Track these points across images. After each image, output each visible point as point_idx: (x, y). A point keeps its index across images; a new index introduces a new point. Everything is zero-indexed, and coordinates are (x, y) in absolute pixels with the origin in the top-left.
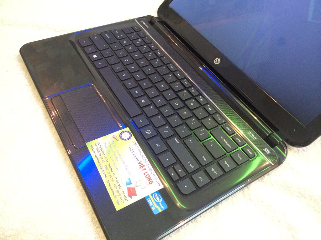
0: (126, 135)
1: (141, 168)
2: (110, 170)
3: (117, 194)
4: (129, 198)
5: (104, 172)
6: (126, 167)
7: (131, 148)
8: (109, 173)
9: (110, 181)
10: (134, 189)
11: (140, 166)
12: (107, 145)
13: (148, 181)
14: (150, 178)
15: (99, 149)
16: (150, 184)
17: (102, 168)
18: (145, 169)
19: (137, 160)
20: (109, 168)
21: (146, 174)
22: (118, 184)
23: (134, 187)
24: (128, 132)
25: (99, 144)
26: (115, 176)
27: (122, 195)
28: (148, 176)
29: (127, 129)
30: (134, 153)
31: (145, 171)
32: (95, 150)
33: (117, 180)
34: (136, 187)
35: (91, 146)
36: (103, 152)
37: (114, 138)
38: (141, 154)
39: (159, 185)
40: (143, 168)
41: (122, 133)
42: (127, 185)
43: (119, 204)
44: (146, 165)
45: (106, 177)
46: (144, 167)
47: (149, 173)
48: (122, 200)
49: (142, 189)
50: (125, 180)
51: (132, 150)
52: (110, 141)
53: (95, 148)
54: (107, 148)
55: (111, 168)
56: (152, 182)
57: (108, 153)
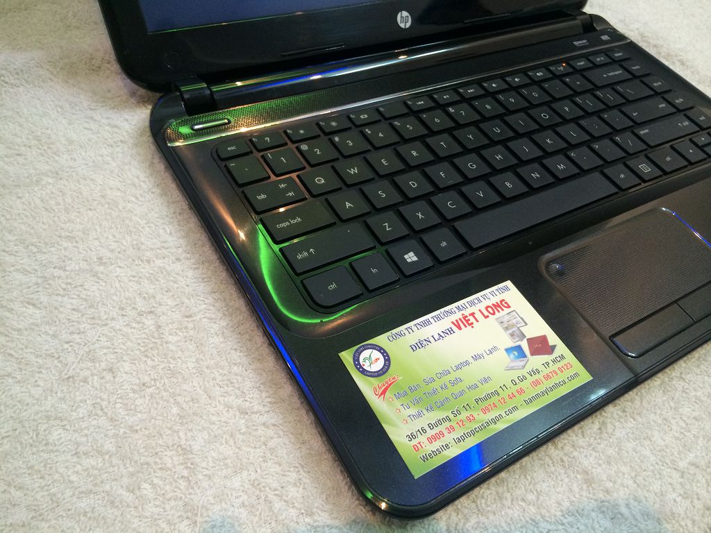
0: (371, 359)
1: (472, 323)
2: (495, 399)
3: (556, 380)
4: (557, 353)
5: (504, 415)
6: (475, 358)
7: (414, 348)
8: (503, 401)
9: (526, 396)
11: (466, 326)
12: (413, 411)
13: (503, 310)
14: (493, 305)
15: (430, 433)
16: (509, 307)
17: (494, 421)
18: (472, 314)
19: (451, 331)
20: (490, 401)
21: (486, 313)
22: (528, 376)
23: (525, 340)
24: (358, 352)
25: (412, 437)
26: (509, 384)
27: (553, 367)
28: (490, 310)
29: (346, 356)
30: (432, 340)
31: (478, 315)
32: (436, 445)
33: (517, 381)
34: (523, 335)
35: (425, 459)
36: (439, 422)
37: (384, 392)
38: (428, 323)
39: (507, 289)
40: (471, 318)
41: (364, 372)
42: (526, 357)
43: (576, 375)
44: (462, 312)
45: (515, 408)
46: (467, 316)
47: (482, 306)
48: (565, 367)
49: (526, 324)
50: (512, 361)
51: (419, 345)
52: (397, 403)
53: (430, 448)
54: (425, 412)
55: (488, 397)
56: (503, 303)
57: (441, 405)
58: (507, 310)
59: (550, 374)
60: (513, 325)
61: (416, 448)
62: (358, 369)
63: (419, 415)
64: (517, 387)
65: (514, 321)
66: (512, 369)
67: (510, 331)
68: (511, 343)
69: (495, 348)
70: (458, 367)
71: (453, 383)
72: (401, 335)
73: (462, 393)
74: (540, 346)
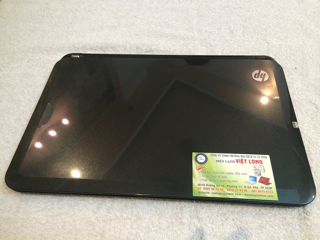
0: (201, 158)
1: (243, 163)
2: (234, 188)
3: (262, 194)
4: (269, 186)
5: (234, 194)
6: (236, 173)
7: (217, 161)
8: (237, 190)
9: (246, 193)
10: (262, 178)
11: (240, 163)
12: (204, 178)
13: (258, 163)
14: (256, 160)
15: (206, 187)
16: (262, 163)
18: (245, 160)
19: (234, 162)
20: (232, 188)
21: (251, 162)
22: (252, 188)
23: (260, 177)
24: (199, 155)
25: (199, 185)
26: (243, 186)
27: (264, 189)
28: (253, 162)
29: (194, 154)
30: (225, 161)
31: (248, 161)
32: (205, 191)
33: (247, 187)
34: (260, 175)
35: (199, 192)
36: (210, 185)
37: (199, 169)
38: (228, 156)
39: (266, 158)
40: (244, 161)
41: (196, 161)
42: (256, 182)
43: (272, 196)
44: (242, 158)
45: (240, 194)
46: (243, 160)
47: (251, 159)
48: (269, 192)
49: (264, 172)
50: (250, 180)
51: (220, 161)
52: (201, 174)
53: (202, 190)
54: (208, 180)
55: (233, 186)
56: (261, 161)
57: (214, 181)
58: (260, 164)
59: (262, 191)
60: (259, 170)
61: (198, 188)
62: (195, 159)
63: (206, 180)
64: (246, 189)
65: (260, 169)
66: (248, 183)
67: (256, 171)
68: (253, 175)
69: (246, 174)
70: (228, 173)
71: (223, 177)
72: (215, 155)
73: (224, 181)
74: (265, 181)
